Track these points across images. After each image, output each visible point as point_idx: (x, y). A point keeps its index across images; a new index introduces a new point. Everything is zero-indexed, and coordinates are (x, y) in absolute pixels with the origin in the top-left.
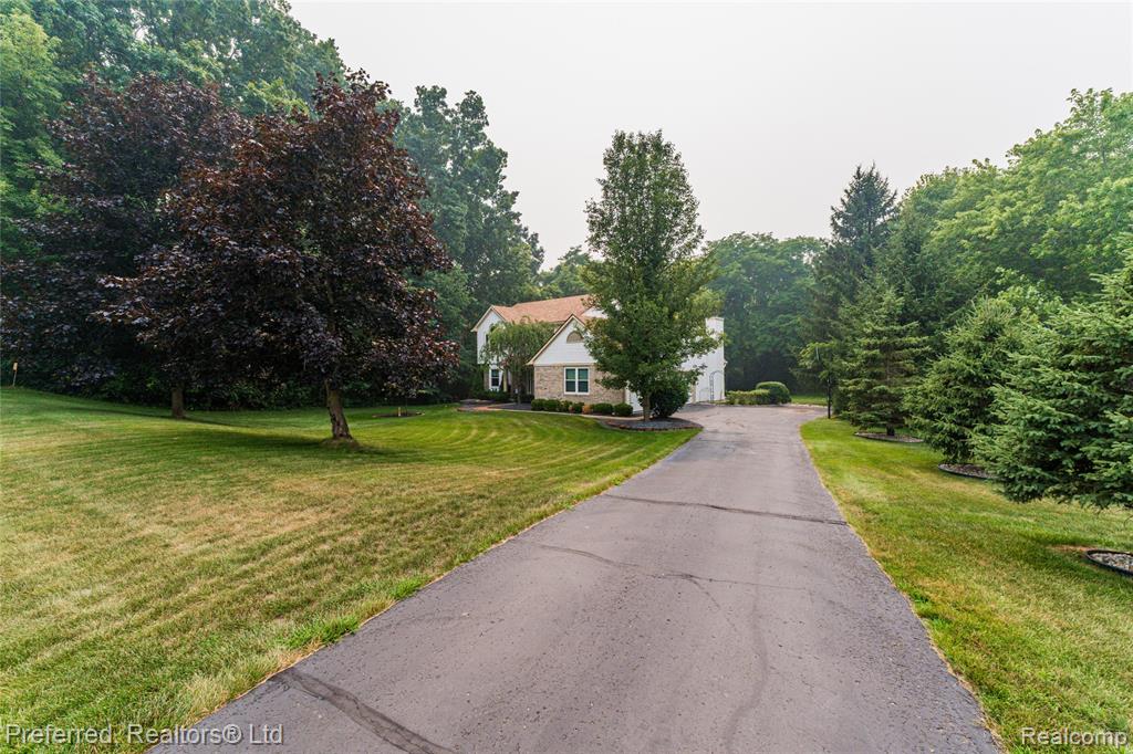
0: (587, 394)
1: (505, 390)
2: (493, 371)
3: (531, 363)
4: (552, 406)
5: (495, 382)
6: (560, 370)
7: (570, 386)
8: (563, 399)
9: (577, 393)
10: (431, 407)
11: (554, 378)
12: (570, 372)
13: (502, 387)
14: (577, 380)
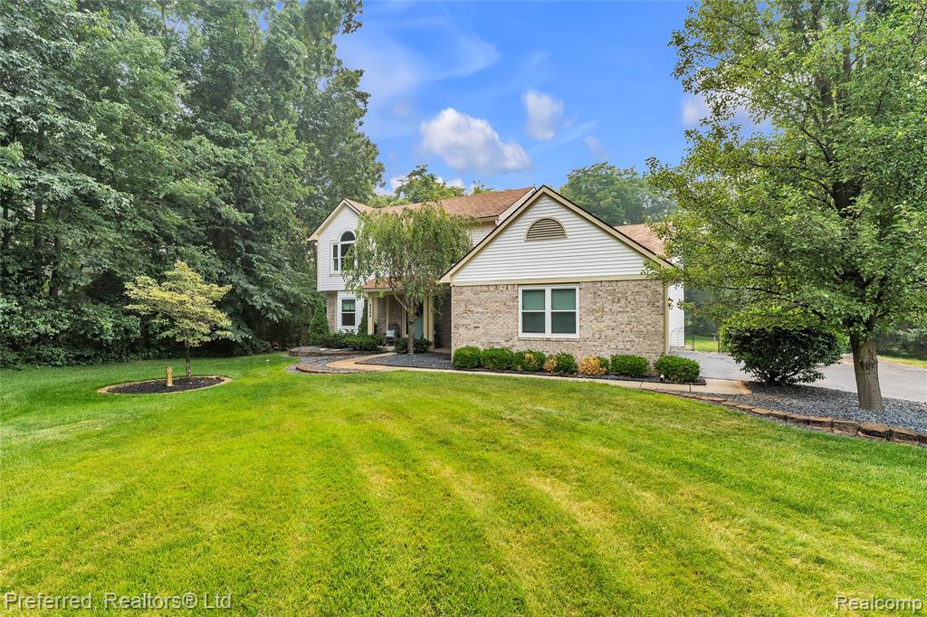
0: (576, 336)
1: (370, 331)
2: (344, 302)
3: (445, 279)
4: (502, 362)
5: (348, 319)
6: (511, 291)
7: (532, 322)
8: (519, 348)
9: (548, 334)
10: (237, 360)
11: (494, 306)
12: (533, 293)
13: (364, 327)
14: (548, 311)
